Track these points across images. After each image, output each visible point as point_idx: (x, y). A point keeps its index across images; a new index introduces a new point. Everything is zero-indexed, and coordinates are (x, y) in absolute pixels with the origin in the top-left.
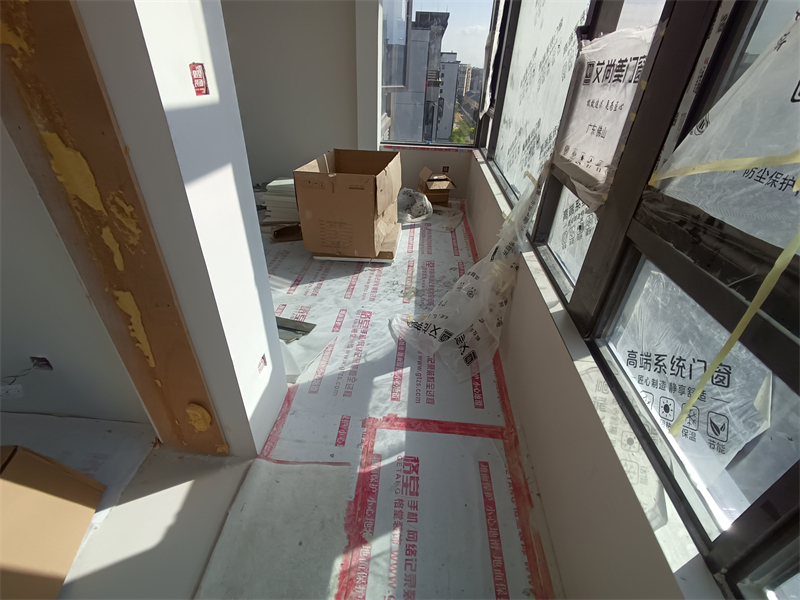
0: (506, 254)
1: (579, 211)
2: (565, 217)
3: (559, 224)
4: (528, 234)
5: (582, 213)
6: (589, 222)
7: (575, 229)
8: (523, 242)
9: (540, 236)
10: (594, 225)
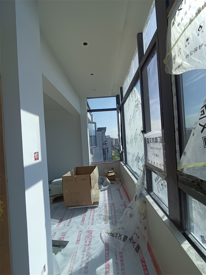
0: (140, 197)
1: (160, 179)
2: (156, 182)
3: (155, 184)
4: (145, 189)
5: (161, 180)
6: (164, 183)
7: (160, 185)
8: (144, 192)
9: (150, 189)
10: (166, 183)
